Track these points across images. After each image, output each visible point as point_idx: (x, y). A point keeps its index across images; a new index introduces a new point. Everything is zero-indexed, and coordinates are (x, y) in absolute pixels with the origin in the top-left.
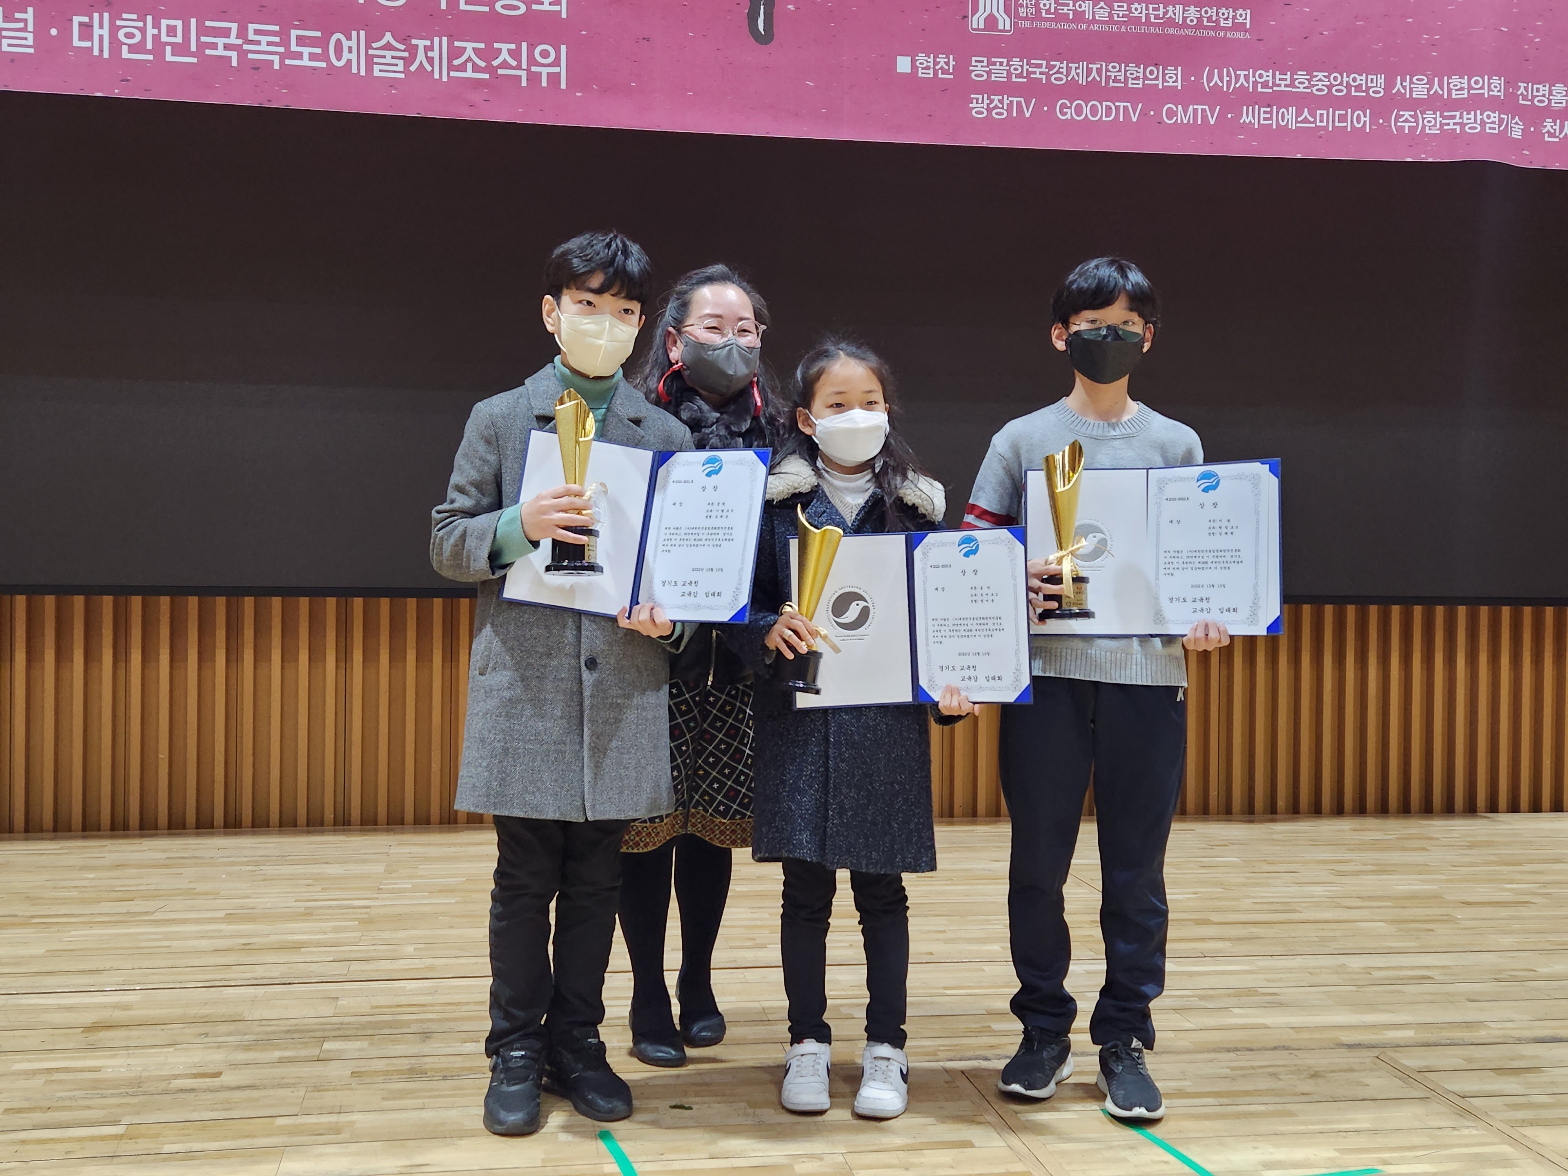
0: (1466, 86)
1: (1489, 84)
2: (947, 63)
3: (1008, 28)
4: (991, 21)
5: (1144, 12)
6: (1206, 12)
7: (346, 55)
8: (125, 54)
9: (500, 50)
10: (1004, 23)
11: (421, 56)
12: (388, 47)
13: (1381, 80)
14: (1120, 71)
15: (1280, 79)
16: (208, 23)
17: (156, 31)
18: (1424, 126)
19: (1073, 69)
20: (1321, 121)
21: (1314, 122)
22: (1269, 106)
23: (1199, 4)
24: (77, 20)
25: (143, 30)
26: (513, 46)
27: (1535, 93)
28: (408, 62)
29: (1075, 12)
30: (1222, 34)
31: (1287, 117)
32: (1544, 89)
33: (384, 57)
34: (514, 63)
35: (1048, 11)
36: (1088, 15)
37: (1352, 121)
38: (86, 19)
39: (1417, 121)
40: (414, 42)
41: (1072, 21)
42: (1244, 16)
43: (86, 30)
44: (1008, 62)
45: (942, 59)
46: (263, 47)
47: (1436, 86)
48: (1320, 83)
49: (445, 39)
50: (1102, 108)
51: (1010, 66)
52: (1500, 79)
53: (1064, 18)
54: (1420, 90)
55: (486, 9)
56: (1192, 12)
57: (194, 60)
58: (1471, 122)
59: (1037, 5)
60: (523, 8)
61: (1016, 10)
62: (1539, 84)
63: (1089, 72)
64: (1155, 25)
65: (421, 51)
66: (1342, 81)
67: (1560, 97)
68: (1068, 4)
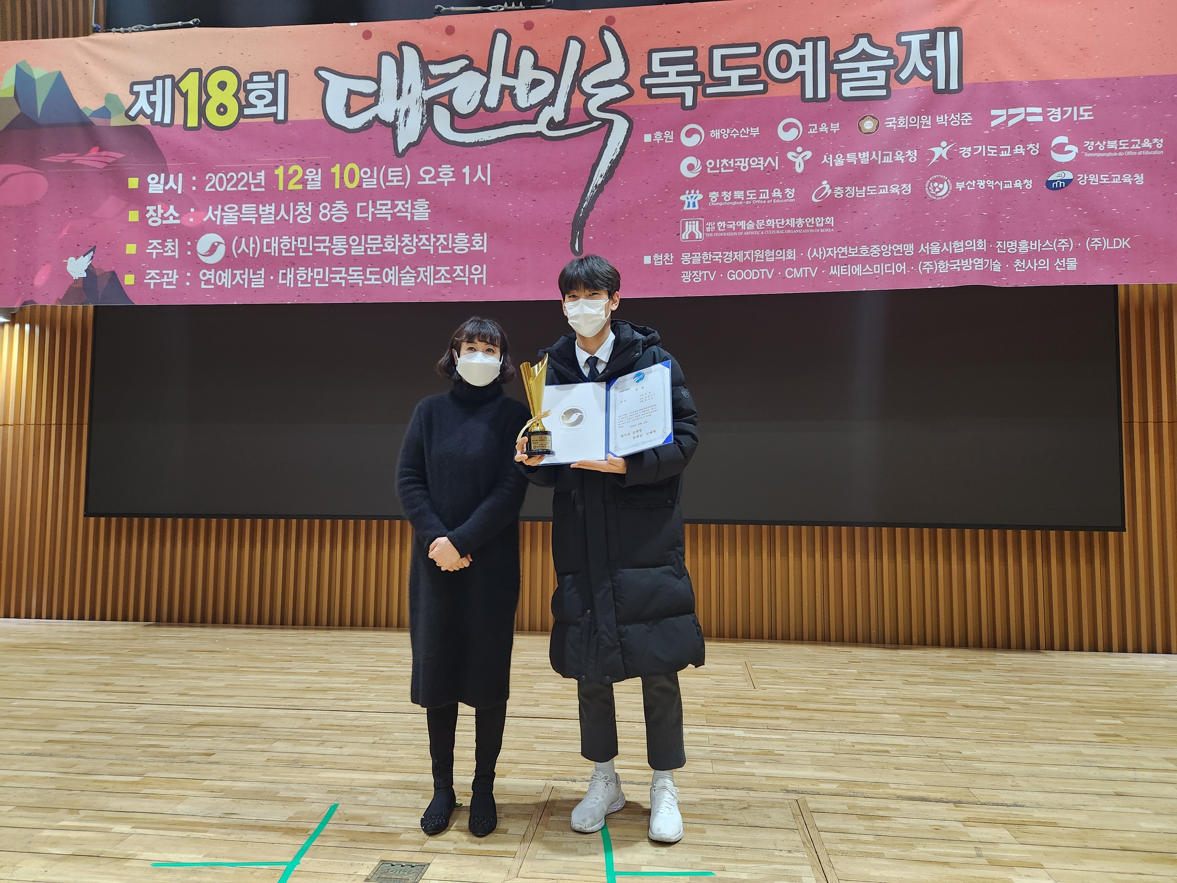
0: (962, 246)
1: (977, 244)
2: (670, 258)
3: (701, 237)
4: (692, 235)
5: (773, 223)
6: (808, 220)
7: (390, 278)
8: (300, 285)
9: (456, 269)
10: (699, 235)
11: (422, 275)
12: (408, 272)
13: (912, 246)
14: (761, 253)
15: (851, 251)
16: (333, 269)
17: (312, 274)
18: (938, 269)
19: (736, 255)
20: (877, 270)
21: (873, 271)
22: (846, 265)
23: (804, 217)
24: (281, 272)
25: (307, 274)
26: (462, 267)
27: (1008, 246)
28: (416, 278)
29: (736, 226)
30: (818, 230)
31: (856, 270)
32: (1014, 244)
33: (406, 277)
34: (462, 275)
35: (722, 228)
36: (743, 228)
37: (895, 269)
38: (284, 271)
39: (934, 266)
40: (419, 269)
41: (735, 231)
42: (830, 220)
43: (284, 275)
44: (701, 254)
45: (667, 256)
46: (356, 277)
47: (945, 247)
48: (875, 251)
49: (432, 267)
50: (752, 274)
51: (702, 256)
52: (983, 240)
53: (731, 230)
54: (935, 250)
55: (450, 252)
56: (800, 221)
57: (327, 285)
58: (966, 265)
59: (716, 225)
60: (467, 250)
61: (705, 228)
62: (1011, 240)
63: (744, 255)
64: (779, 229)
65: (422, 272)
66: (888, 249)
67: (1024, 246)
68: (732, 223)
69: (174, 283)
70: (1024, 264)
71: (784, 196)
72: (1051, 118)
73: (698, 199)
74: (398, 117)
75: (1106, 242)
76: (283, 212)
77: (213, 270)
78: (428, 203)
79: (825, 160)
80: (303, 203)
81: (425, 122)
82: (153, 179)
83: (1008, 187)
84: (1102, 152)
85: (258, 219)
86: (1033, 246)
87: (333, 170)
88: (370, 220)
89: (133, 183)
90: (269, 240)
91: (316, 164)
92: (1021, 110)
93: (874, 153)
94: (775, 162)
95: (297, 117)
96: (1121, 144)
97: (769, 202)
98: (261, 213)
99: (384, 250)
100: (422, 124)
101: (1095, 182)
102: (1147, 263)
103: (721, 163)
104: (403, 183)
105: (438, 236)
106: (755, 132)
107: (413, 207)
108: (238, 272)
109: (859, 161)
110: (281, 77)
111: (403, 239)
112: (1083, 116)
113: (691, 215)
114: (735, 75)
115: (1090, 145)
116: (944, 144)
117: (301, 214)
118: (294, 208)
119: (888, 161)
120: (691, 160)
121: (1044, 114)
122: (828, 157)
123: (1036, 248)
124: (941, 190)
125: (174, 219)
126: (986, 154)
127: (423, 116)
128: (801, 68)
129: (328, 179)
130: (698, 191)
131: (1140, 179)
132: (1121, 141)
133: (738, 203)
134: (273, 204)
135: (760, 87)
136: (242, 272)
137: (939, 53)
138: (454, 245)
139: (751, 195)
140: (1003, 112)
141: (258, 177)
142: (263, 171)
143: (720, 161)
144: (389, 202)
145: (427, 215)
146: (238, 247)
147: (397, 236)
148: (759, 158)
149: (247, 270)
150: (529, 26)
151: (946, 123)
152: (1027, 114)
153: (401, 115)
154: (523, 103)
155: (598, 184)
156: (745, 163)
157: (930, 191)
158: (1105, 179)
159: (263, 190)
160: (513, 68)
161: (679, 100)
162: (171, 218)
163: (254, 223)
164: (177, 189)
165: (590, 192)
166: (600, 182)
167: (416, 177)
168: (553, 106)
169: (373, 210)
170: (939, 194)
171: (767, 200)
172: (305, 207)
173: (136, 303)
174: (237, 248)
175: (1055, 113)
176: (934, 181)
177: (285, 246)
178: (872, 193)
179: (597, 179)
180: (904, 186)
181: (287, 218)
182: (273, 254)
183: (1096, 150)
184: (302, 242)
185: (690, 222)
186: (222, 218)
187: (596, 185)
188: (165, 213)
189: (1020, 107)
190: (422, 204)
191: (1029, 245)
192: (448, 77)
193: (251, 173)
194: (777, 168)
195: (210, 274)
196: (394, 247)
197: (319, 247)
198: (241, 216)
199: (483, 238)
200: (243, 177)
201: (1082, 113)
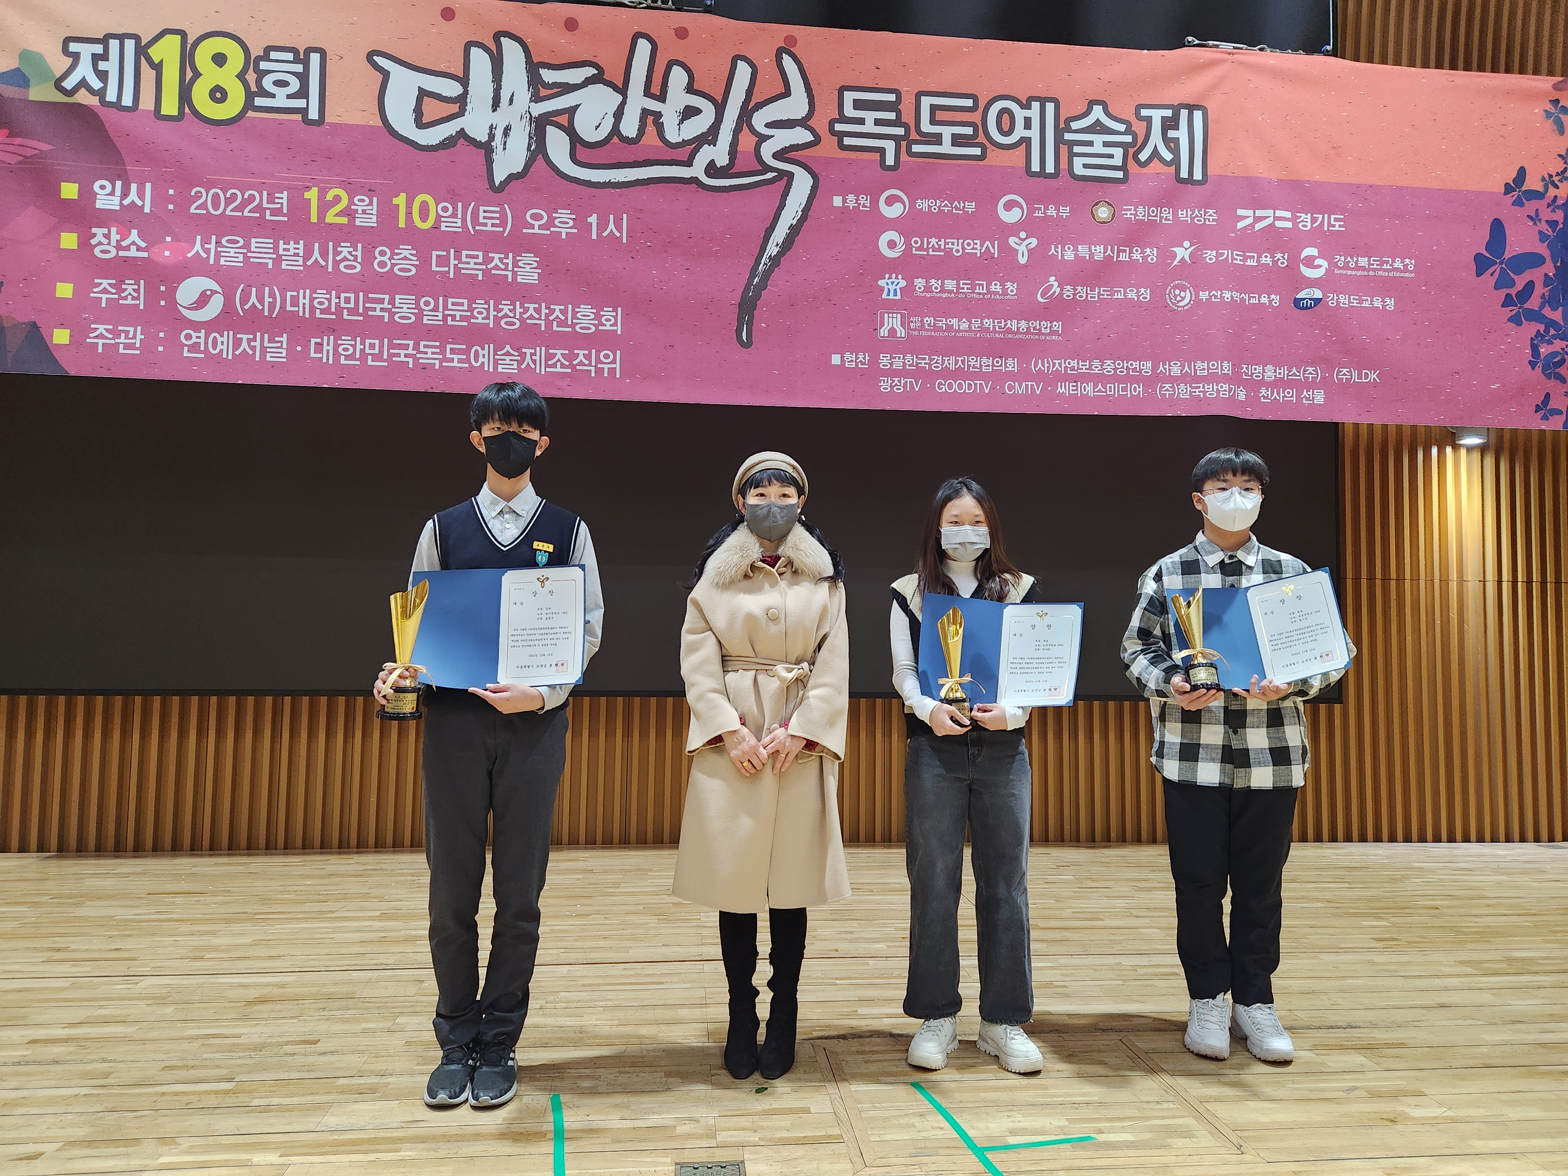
0: (1206, 367)
1: (1222, 366)
2: (864, 358)
3: (903, 335)
4: (893, 331)
5: (992, 324)
6: (1032, 324)
7: (481, 360)
8: (343, 361)
9: (578, 355)
10: (901, 332)
11: (528, 359)
12: (508, 354)
13: (1149, 364)
14: (976, 361)
15: (1082, 365)
16: (395, 341)
17: (362, 347)
18: (1179, 393)
19: (946, 360)
20: (1111, 391)
21: (1106, 392)
22: (1075, 382)
23: (1028, 320)
24: (313, 341)
25: (354, 347)
26: (587, 352)
27: (1253, 371)
28: (520, 363)
29: (947, 325)
30: (1043, 337)
31: (1087, 389)
32: (1259, 369)
33: (505, 360)
34: (587, 362)
35: (929, 325)
36: (956, 327)
37: (1131, 391)
38: (319, 340)
39: (1174, 390)
40: (524, 350)
41: (945, 331)
42: (1057, 326)
43: (319, 346)
44: (904, 356)
45: (860, 356)
46: (430, 355)
47: (1186, 368)
48: (1109, 367)
49: (543, 348)
50: (965, 386)
51: (905, 359)
52: (1229, 363)
53: (940, 329)
54: (1176, 370)
55: (570, 330)
56: (1023, 324)
57: (386, 364)
58: (1211, 390)
59: (922, 321)
60: (593, 329)
61: (909, 325)
62: (1256, 365)
63: (957, 362)
64: (999, 333)
65: (528, 356)
66: (1123, 366)
67: (1270, 373)
68: (942, 321)
69: (138, 345)
70: (1269, 393)
71: (1005, 292)
72: (1300, 225)
73: (900, 286)
74: (494, 136)
75: (1355, 374)
76: (316, 254)
77: (203, 331)
78: (538, 259)
79: (1053, 251)
80: (348, 245)
81: (533, 147)
82: (103, 187)
83: (1254, 302)
84: (1352, 269)
85: (278, 260)
86: (1280, 374)
87: (395, 201)
88: (452, 276)
89: (69, 191)
90: (295, 294)
91: (370, 190)
92: (1270, 212)
93: (1109, 247)
94: (994, 248)
95: (339, 118)
96: (1372, 262)
97: (986, 297)
98: (281, 252)
99: (472, 321)
100: (529, 149)
101: (1345, 304)
102: (1397, 401)
103: (929, 243)
104: (501, 229)
105: (552, 307)
106: (971, 207)
107: (515, 264)
108: (245, 337)
109: (1092, 255)
110: (315, 58)
111: (500, 307)
112: (1334, 226)
113: (891, 306)
114: (947, 132)
115: (1340, 260)
116: (1187, 244)
117: (345, 259)
118: (334, 249)
119: (1124, 259)
120: (892, 235)
121: (1293, 220)
122: (1056, 247)
123: (1282, 376)
124: (1183, 299)
125: (138, 250)
126: (1232, 261)
127: (530, 138)
128: (1027, 134)
129: (388, 213)
130: (900, 276)
131: (1390, 303)
132: (1372, 259)
133: (949, 295)
134: (302, 242)
135: (977, 151)
136: (251, 336)
137: (1182, 134)
138: (574, 321)
139: (966, 287)
140: (1249, 213)
141: (277, 200)
142: (285, 193)
143: (928, 240)
144: (480, 254)
145: (536, 276)
146: (245, 299)
147: (492, 302)
148: (975, 241)
149: (258, 334)
150: (682, 33)
151: (1189, 219)
152: (1276, 218)
153: (499, 133)
154: (673, 135)
155: (773, 255)
156: (958, 245)
157: (1170, 299)
158: (1355, 301)
159: (286, 219)
160: (659, 88)
161: (877, 156)
162: (133, 248)
163: (270, 266)
164: (143, 205)
165: (762, 265)
166: (775, 253)
167: (520, 222)
168: (715, 146)
169: (456, 262)
170: (1181, 304)
171: (984, 294)
172: (351, 249)
173: (73, 372)
174: (244, 301)
175: (1305, 220)
176: (1175, 287)
177: (321, 303)
178: (1105, 296)
179: (772, 249)
180: (1143, 290)
181: (323, 263)
182: (301, 314)
183: (1346, 266)
184: (347, 300)
185: (891, 315)
186: (218, 255)
187: (770, 256)
188: (123, 239)
189: (1268, 209)
190: (529, 260)
191: (1275, 372)
192: (567, 88)
193: (265, 193)
194: (996, 256)
195: (199, 337)
196: (487, 318)
197: (374, 309)
198: (249, 254)
199: (617, 314)
200: (252, 198)
201: (1332, 222)
